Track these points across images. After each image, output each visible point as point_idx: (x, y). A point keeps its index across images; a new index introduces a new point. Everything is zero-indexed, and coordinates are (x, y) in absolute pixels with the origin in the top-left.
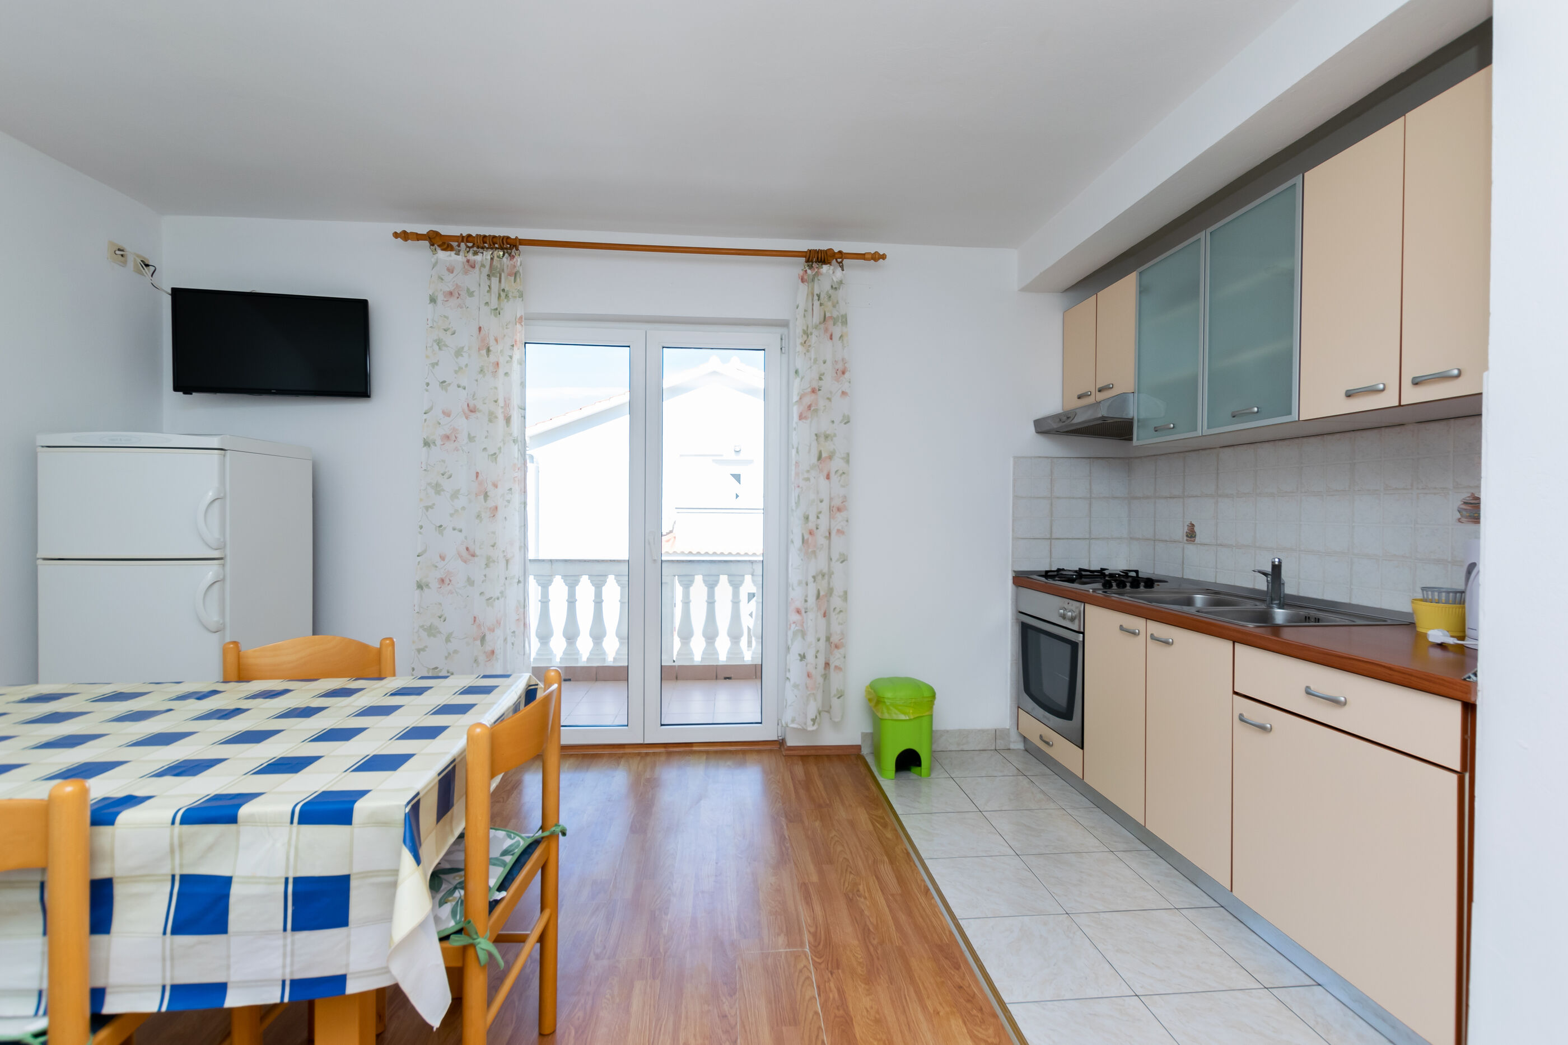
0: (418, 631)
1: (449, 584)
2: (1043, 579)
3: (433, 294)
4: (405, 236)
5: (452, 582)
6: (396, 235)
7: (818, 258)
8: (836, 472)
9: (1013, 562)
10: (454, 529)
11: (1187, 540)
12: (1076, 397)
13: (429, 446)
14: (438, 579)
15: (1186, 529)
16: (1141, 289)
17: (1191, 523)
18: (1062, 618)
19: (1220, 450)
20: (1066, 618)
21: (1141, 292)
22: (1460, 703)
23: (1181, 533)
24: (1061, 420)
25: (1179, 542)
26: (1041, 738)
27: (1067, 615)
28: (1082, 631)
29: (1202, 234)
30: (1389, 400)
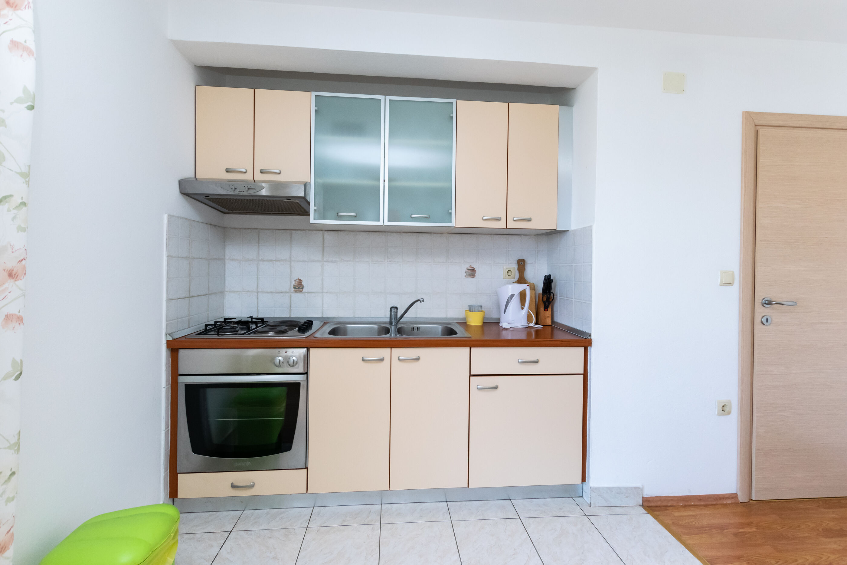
11: (294, 291)
12: (224, 169)
15: (293, 283)
16: (316, 108)
17: (298, 279)
18: (277, 366)
19: (325, 232)
20: (286, 364)
21: (316, 111)
22: (583, 348)
23: (288, 285)
24: (236, 188)
25: (286, 292)
26: (233, 486)
27: (288, 362)
28: (306, 372)
29: (382, 97)
30: (501, 225)
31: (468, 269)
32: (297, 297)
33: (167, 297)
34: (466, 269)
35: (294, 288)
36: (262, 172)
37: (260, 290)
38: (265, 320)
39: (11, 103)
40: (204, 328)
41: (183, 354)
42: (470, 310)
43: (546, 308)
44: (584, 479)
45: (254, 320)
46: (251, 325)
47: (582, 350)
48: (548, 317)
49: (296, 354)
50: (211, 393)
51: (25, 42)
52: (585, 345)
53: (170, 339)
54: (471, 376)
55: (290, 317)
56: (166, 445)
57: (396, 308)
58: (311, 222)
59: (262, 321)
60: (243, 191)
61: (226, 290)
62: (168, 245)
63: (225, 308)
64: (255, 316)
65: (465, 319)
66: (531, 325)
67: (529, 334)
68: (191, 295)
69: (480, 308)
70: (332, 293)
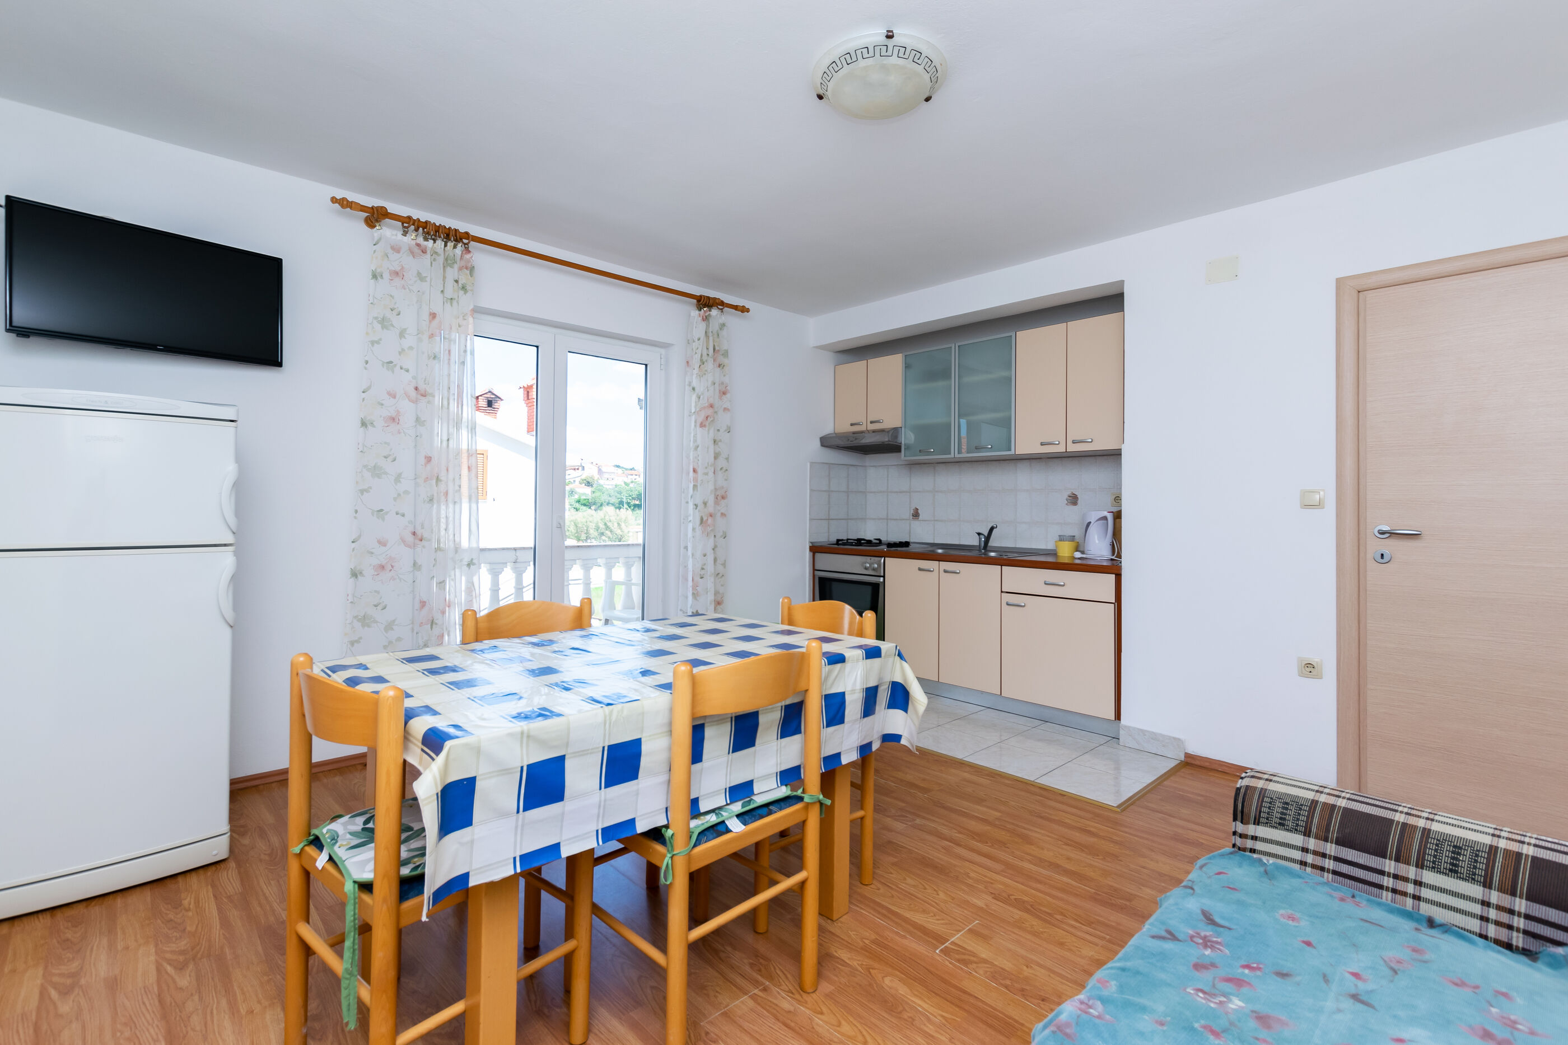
0: (352, 622)
1: (391, 570)
2: (836, 546)
3: (375, 270)
4: (344, 204)
5: (394, 568)
6: (334, 200)
7: (704, 303)
8: (721, 469)
9: (810, 536)
10: (397, 514)
11: (913, 518)
12: (849, 424)
13: (366, 427)
14: (374, 566)
15: (912, 512)
16: (905, 365)
17: (916, 508)
18: (866, 569)
20: (870, 569)
22: (1114, 575)
23: (908, 514)
25: (905, 519)
27: (872, 567)
28: (883, 575)
29: (952, 345)
30: (1061, 449)
31: (1069, 496)
32: (916, 524)
33: (810, 518)
34: (1066, 497)
35: (913, 516)
36: (872, 422)
37: (889, 517)
40: (836, 541)
41: (822, 556)
42: (1061, 541)
44: (1118, 716)
47: (1112, 577)
52: (1116, 572)
53: (813, 545)
54: (1001, 592)
57: (983, 534)
58: (903, 460)
61: (867, 517)
63: (866, 532)
66: (1113, 557)
68: (830, 518)
69: (1072, 539)
70: (942, 521)
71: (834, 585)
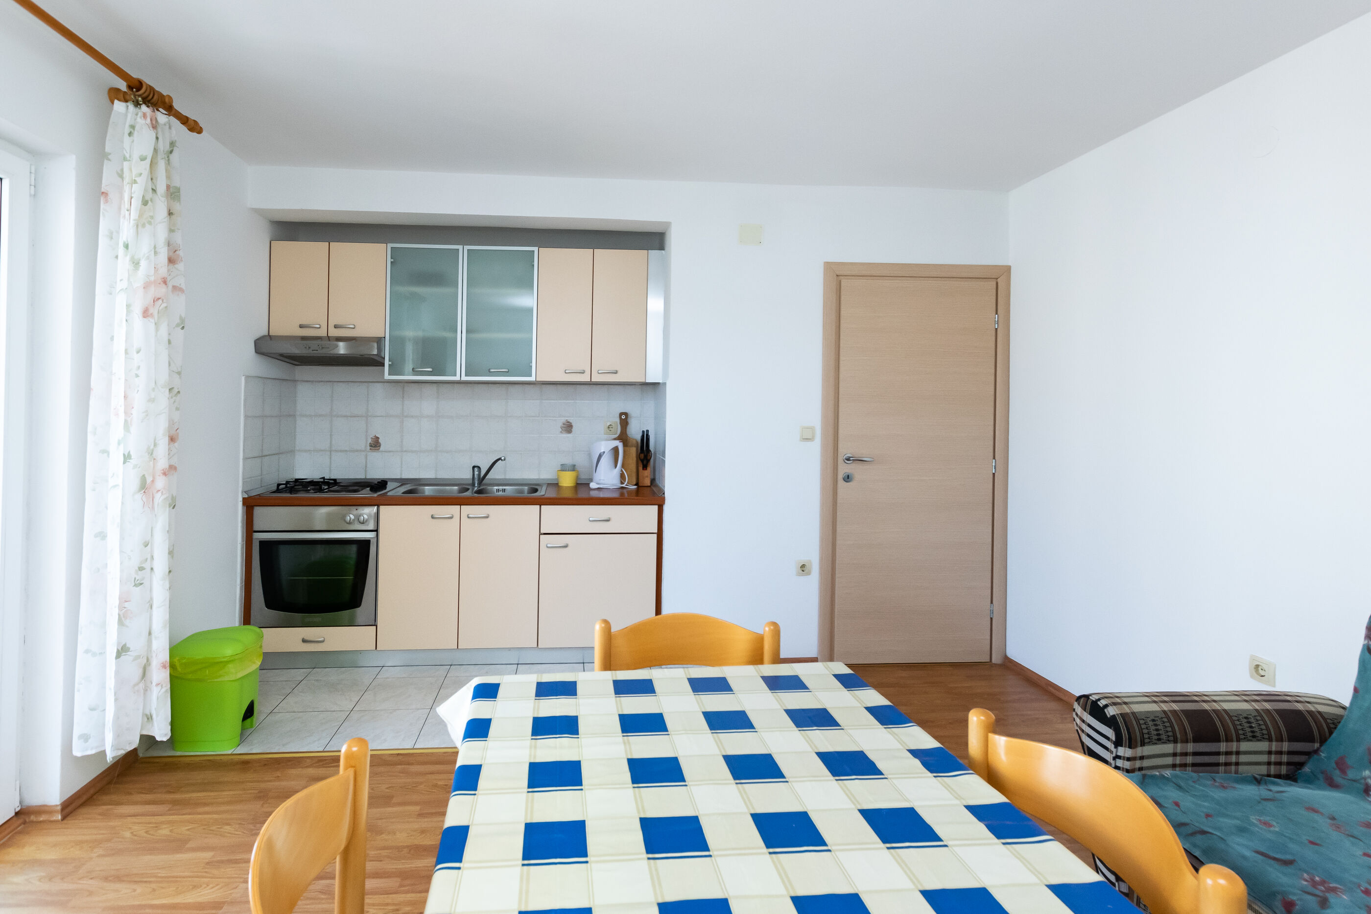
2: (277, 494)
9: (244, 483)
11: (370, 449)
12: (295, 325)
15: (370, 441)
16: (392, 260)
17: (375, 436)
18: (347, 523)
19: (405, 384)
20: (356, 522)
21: (391, 262)
22: (657, 506)
23: (363, 443)
24: (309, 348)
25: (361, 451)
26: (304, 641)
27: (358, 519)
28: (376, 529)
29: (460, 247)
30: (585, 378)
31: (564, 424)
32: (374, 456)
33: (243, 456)
34: (560, 424)
35: (371, 446)
36: (336, 327)
37: (333, 448)
38: (338, 481)
39: (174, 328)
40: (276, 488)
41: (258, 511)
42: (562, 470)
43: (645, 467)
45: (326, 480)
46: (323, 486)
47: (656, 508)
48: (647, 477)
49: (367, 512)
50: (283, 551)
51: (180, 285)
52: (660, 503)
53: (246, 496)
54: (541, 534)
55: (366, 479)
56: (241, 600)
57: (479, 467)
58: (385, 378)
59: (335, 482)
60: (317, 350)
61: (297, 448)
62: (245, 405)
63: (295, 469)
64: (327, 477)
65: (557, 479)
66: (624, 485)
67: (622, 494)
68: (264, 454)
69: (573, 468)
70: (412, 452)
71: (282, 548)
